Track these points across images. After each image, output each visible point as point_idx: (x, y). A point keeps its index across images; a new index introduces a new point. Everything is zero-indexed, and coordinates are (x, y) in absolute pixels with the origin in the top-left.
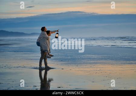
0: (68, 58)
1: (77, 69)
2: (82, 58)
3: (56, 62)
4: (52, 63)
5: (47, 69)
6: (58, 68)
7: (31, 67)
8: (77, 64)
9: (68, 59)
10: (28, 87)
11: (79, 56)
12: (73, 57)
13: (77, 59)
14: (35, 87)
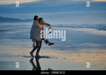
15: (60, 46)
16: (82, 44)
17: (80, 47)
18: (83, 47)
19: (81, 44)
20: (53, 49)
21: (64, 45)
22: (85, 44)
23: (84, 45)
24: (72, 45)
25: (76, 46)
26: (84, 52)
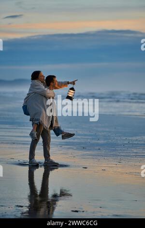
0: (99, 141)
1: (120, 170)
2: (133, 144)
3: (70, 151)
4: (61, 152)
5: (50, 166)
6: (76, 166)
7: (12, 160)
8: (119, 157)
9: (98, 145)
10: (3, 207)
11: (124, 138)
12: (110, 141)
13: (121, 145)
14: (20, 208)
15: (83, 141)
16: (134, 138)
17: (127, 144)
18: (135, 144)
19: (130, 138)
20: (63, 147)
21: (93, 139)
22: (140, 137)
23: (137, 140)
24: (110, 139)
25: (119, 142)
26: (134, 154)
